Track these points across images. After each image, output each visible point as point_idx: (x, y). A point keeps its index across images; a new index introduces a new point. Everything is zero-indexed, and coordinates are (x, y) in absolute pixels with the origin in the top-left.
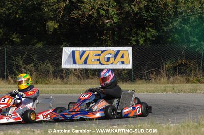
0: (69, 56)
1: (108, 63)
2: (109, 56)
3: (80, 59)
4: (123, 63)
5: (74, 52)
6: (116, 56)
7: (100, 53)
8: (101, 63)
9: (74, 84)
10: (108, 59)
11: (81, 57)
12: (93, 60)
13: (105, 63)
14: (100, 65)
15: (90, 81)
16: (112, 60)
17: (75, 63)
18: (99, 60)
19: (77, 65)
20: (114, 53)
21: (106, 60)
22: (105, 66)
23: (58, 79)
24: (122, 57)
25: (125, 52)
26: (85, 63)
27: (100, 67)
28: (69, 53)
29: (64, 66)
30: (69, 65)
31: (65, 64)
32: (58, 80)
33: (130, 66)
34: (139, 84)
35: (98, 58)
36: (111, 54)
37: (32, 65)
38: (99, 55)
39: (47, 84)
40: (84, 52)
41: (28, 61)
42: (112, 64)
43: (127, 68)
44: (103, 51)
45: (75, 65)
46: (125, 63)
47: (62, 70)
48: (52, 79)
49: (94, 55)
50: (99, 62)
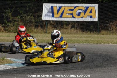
0: (49, 11)
1: (79, 17)
2: (80, 11)
3: (58, 13)
4: (91, 17)
5: (52, 7)
6: (85, 11)
8: (73, 17)
12: (67, 14)
13: (77, 17)
14: (73, 18)
15: (65, 30)
16: (82, 15)
17: (53, 16)
18: (72, 14)
19: (55, 18)
20: (84, 9)
21: (77, 14)
22: (76, 19)
23: (39, 28)
24: (91, 12)
26: (61, 16)
27: (73, 19)
28: (49, 8)
29: (44, 18)
30: (48, 18)
31: (45, 16)
32: (39, 30)
33: (96, 20)
34: (103, 34)
35: (71, 12)
36: (81, 10)
37: (19, 17)
38: (72, 10)
40: (60, 8)
41: (16, 14)
42: (82, 17)
43: (94, 21)
44: (75, 7)
46: (93, 17)
47: (42, 21)
48: (35, 28)
49: (69, 10)
50: (72, 16)
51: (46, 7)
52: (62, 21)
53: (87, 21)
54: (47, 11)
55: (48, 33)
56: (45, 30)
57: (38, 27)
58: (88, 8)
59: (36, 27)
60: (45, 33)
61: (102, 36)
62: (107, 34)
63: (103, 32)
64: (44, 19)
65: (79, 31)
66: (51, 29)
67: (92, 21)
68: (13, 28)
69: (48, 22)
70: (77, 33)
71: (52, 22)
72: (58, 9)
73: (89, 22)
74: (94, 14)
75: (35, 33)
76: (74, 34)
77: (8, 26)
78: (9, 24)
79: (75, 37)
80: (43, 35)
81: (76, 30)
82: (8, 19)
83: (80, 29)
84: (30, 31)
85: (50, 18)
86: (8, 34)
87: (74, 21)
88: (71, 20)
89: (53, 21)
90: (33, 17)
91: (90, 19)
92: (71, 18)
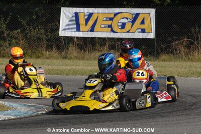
1: (123, 30)
2: (124, 21)
4: (143, 31)
5: (76, 14)
6: (134, 21)
7: (113, 17)
8: (112, 31)
9: (76, 58)
10: (123, 25)
12: (103, 26)
13: (119, 30)
14: (112, 33)
15: (98, 54)
18: (110, 26)
19: (81, 33)
20: (131, 17)
21: (120, 27)
22: (118, 34)
23: (54, 49)
24: (143, 22)
25: (146, 16)
26: (92, 30)
27: (112, 35)
28: (71, 16)
29: (62, 33)
30: (70, 32)
31: (64, 30)
32: (54, 52)
33: (152, 36)
34: (164, 61)
35: (109, 23)
36: (127, 18)
37: (19, 30)
38: (111, 19)
39: (39, 57)
40: (91, 15)
41: (13, 25)
42: (128, 32)
43: (148, 37)
44: (116, 14)
45: (77, 32)
46: (146, 31)
47: (60, 39)
48: (46, 51)
49: (105, 19)
50: (110, 29)
51: (66, 14)
52: (93, 39)
53: (136, 37)
54: (68, 21)
55: (70, 59)
56: (63, 54)
57: (52, 49)
58: (137, 15)
59: (49, 47)
60: (65, 58)
61: (162, 63)
62: (170, 60)
63: (163, 57)
64: (63, 35)
66: (74, 52)
67: (144, 37)
69: (70, 39)
71: (75, 39)
72: (86, 17)
73: (140, 39)
74: (149, 26)
75: (47, 58)
78: (2, 42)
80: (60, 61)
81: (117, 54)
84: (38, 54)
85: (73, 33)
88: (108, 37)
89: (77, 38)
90: (43, 31)
91: (141, 34)
92: (108, 33)
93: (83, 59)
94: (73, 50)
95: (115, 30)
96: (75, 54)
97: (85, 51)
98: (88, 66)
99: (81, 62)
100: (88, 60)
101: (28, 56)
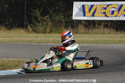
0: (80, 10)
2: (113, 9)
3: (89, 12)
5: (83, 6)
8: (106, 16)
9: (83, 33)
10: (113, 12)
11: (90, 10)
12: (100, 13)
13: (110, 15)
14: (106, 17)
15: (97, 30)
16: (116, 13)
17: (84, 15)
18: (104, 13)
20: (117, 7)
22: (110, 18)
23: (70, 28)
26: (93, 15)
27: (106, 19)
28: (80, 7)
29: (74, 18)
30: (79, 17)
31: (76, 16)
35: (104, 11)
36: (115, 8)
37: (48, 16)
38: (105, 8)
40: (92, 6)
41: (44, 14)
42: (116, 16)
44: (108, 5)
45: (84, 17)
47: (73, 21)
48: (65, 29)
49: (101, 8)
50: (104, 15)
51: (77, 6)
52: (94, 21)
53: (121, 20)
54: (78, 10)
55: (79, 34)
56: (75, 30)
57: (68, 27)
58: (122, 5)
59: (66, 27)
60: (76, 33)
64: (75, 19)
65: (113, 31)
68: (42, 29)
69: (79, 21)
70: (110, 33)
71: (83, 22)
73: (123, 20)
76: (108, 34)
77: (37, 26)
78: (37, 24)
79: (108, 37)
81: (109, 30)
82: (36, 19)
83: (114, 28)
84: (59, 31)
85: (81, 17)
86: (36, 35)
87: (107, 20)
88: (104, 19)
89: (84, 20)
90: (62, 17)
91: (124, 17)
92: (103, 17)
93: (88, 33)
94: (81, 28)
95: (107, 15)
96: (83, 30)
97: (89, 29)
98: (91, 38)
99: (87, 35)
100: (91, 34)
101: (54, 32)
